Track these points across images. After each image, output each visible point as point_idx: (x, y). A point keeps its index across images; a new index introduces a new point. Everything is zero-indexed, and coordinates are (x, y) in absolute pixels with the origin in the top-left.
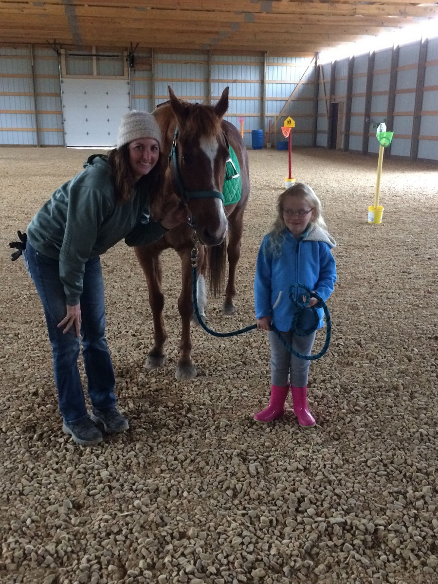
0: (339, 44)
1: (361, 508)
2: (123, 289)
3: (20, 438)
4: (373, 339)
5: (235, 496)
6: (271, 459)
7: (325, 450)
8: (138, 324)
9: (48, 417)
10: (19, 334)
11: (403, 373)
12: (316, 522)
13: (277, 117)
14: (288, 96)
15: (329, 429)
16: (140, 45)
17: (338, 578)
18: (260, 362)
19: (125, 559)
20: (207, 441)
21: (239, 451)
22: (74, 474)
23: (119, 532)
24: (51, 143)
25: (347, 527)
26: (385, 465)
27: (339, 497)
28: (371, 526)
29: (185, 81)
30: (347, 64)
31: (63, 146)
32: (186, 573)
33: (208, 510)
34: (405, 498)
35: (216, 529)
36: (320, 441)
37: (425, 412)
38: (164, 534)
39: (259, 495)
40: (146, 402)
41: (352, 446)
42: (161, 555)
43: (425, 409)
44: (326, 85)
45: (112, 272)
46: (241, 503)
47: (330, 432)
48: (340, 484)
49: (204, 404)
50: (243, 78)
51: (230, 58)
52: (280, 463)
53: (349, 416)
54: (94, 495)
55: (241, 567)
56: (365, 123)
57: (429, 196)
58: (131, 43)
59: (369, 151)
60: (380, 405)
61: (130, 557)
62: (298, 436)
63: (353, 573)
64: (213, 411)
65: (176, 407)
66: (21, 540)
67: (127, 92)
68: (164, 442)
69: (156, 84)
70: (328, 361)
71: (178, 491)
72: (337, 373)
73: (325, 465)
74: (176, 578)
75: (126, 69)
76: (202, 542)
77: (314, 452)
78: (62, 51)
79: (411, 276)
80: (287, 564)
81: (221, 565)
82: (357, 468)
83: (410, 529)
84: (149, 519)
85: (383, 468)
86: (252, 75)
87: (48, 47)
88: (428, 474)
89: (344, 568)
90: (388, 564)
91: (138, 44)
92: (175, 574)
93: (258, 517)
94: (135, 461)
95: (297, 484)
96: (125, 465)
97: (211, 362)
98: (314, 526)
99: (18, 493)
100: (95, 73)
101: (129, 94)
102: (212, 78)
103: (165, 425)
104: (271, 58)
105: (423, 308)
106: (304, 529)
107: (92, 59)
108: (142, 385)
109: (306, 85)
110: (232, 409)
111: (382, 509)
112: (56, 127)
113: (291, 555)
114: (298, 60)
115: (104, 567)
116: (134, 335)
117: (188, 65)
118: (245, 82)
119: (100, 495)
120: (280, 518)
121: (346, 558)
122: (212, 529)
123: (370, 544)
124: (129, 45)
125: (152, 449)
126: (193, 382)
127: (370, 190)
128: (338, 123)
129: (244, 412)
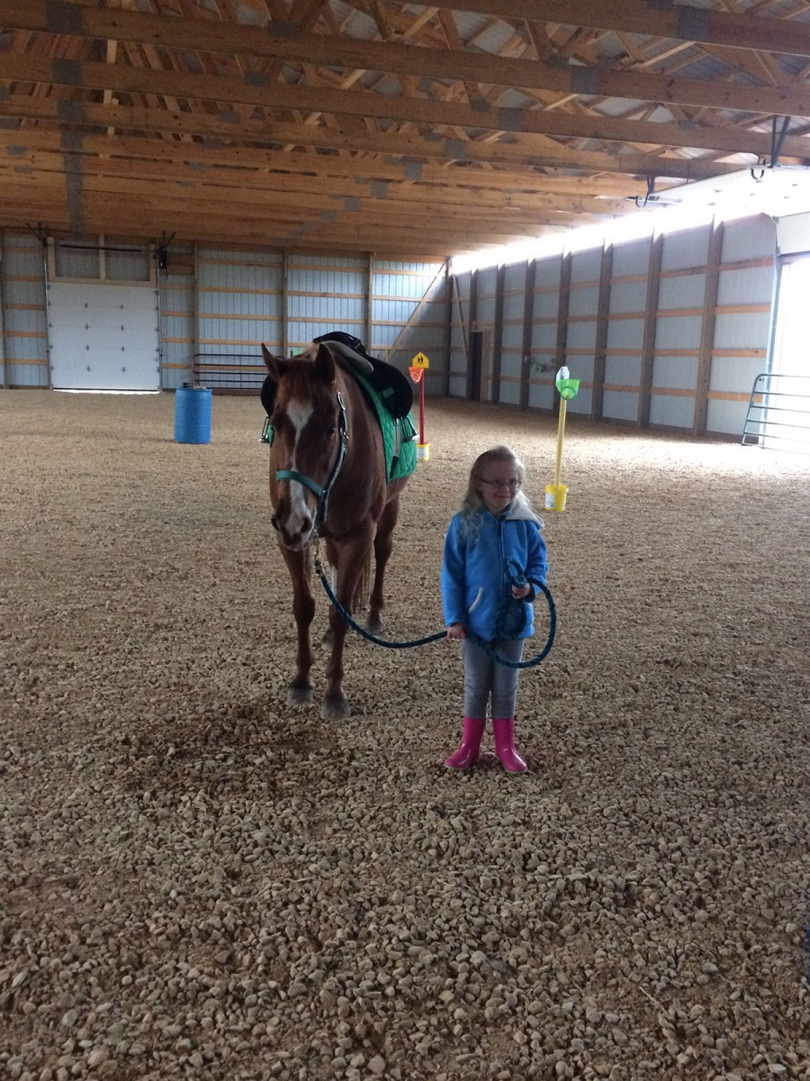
0: (483, 247)
1: (604, 863)
2: (211, 602)
3: (124, 798)
4: (583, 664)
5: (440, 855)
6: (476, 812)
7: (546, 799)
8: (247, 649)
9: (155, 771)
10: (73, 664)
11: (630, 706)
12: (550, 880)
13: (389, 350)
14: (405, 319)
15: (545, 775)
16: (178, 236)
17: (590, 939)
18: (434, 695)
19: (316, 930)
20: (386, 793)
21: (433, 803)
22: (216, 838)
23: (300, 900)
24: (27, 382)
25: (592, 885)
26: (626, 815)
27: (575, 852)
28: (620, 882)
29: (248, 291)
30: (494, 275)
31: (48, 387)
32: (400, 941)
33: (409, 872)
34: (658, 850)
35: (425, 893)
36: (537, 790)
37: (666, 752)
38: (360, 899)
39: (473, 853)
40: (288, 748)
41: (580, 794)
42: (362, 924)
43: (665, 748)
44: (463, 305)
45: (186, 578)
46: (450, 863)
47: (547, 779)
48: (573, 836)
49: (370, 750)
50: (338, 291)
51: (317, 261)
52: (490, 817)
53: (569, 759)
54: (251, 862)
55: (468, 931)
56: (523, 363)
57: (626, 473)
58: (164, 232)
59: (530, 405)
60: (607, 745)
61: (322, 927)
62: (508, 784)
63: (607, 933)
64: (385, 757)
65: (334, 753)
66: (170, 915)
67: (155, 306)
68: (328, 796)
69: (201, 294)
70: (528, 693)
71: (363, 853)
72: (542, 707)
73: (549, 817)
74: (389, 947)
75: (152, 271)
76: (412, 907)
77: (531, 803)
78: (50, 240)
79: (620, 582)
80: (524, 927)
81: (443, 931)
82: (591, 818)
83: (669, 883)
84: (335, 886)
85: (624, 818)
86: (352, 286)
87: (27, 233)
88: (680, 823)
89: (595, 928)
90: (648, 922)
91: (174, 234)
92: (385, 942)
93: (477, 878)
94: (294, 820)
95: (518, 839)
96: (282, 824)
97: (366, 696)
98: (549, 884)
99: (146, 862)
100: (103, 274)
101: (157, 309)
102: (289, 289)
103: (323, 776)
104: (379, 263)
105: (643, 624)
106: (538, 888)
107: (98, 254)
108: (277, 728)
109: (434, 303)
110: (410, 754)
111: (630, 864)
112: (34, 358)
113: (528, 917)
114: (420, 267)
115: (291, 939)
116: (245, 664)
117: (252, 269)
118: (340, 296)
119: (260, 861)
120: (505, 877)
121: (596, 917)
122: (420, 892)
123: (623, 902)
124: (159, 235)
125: (313, 805)
126: (348, 723)
127: (540, 462)
128: (483, 362)
129: (428, 758)
